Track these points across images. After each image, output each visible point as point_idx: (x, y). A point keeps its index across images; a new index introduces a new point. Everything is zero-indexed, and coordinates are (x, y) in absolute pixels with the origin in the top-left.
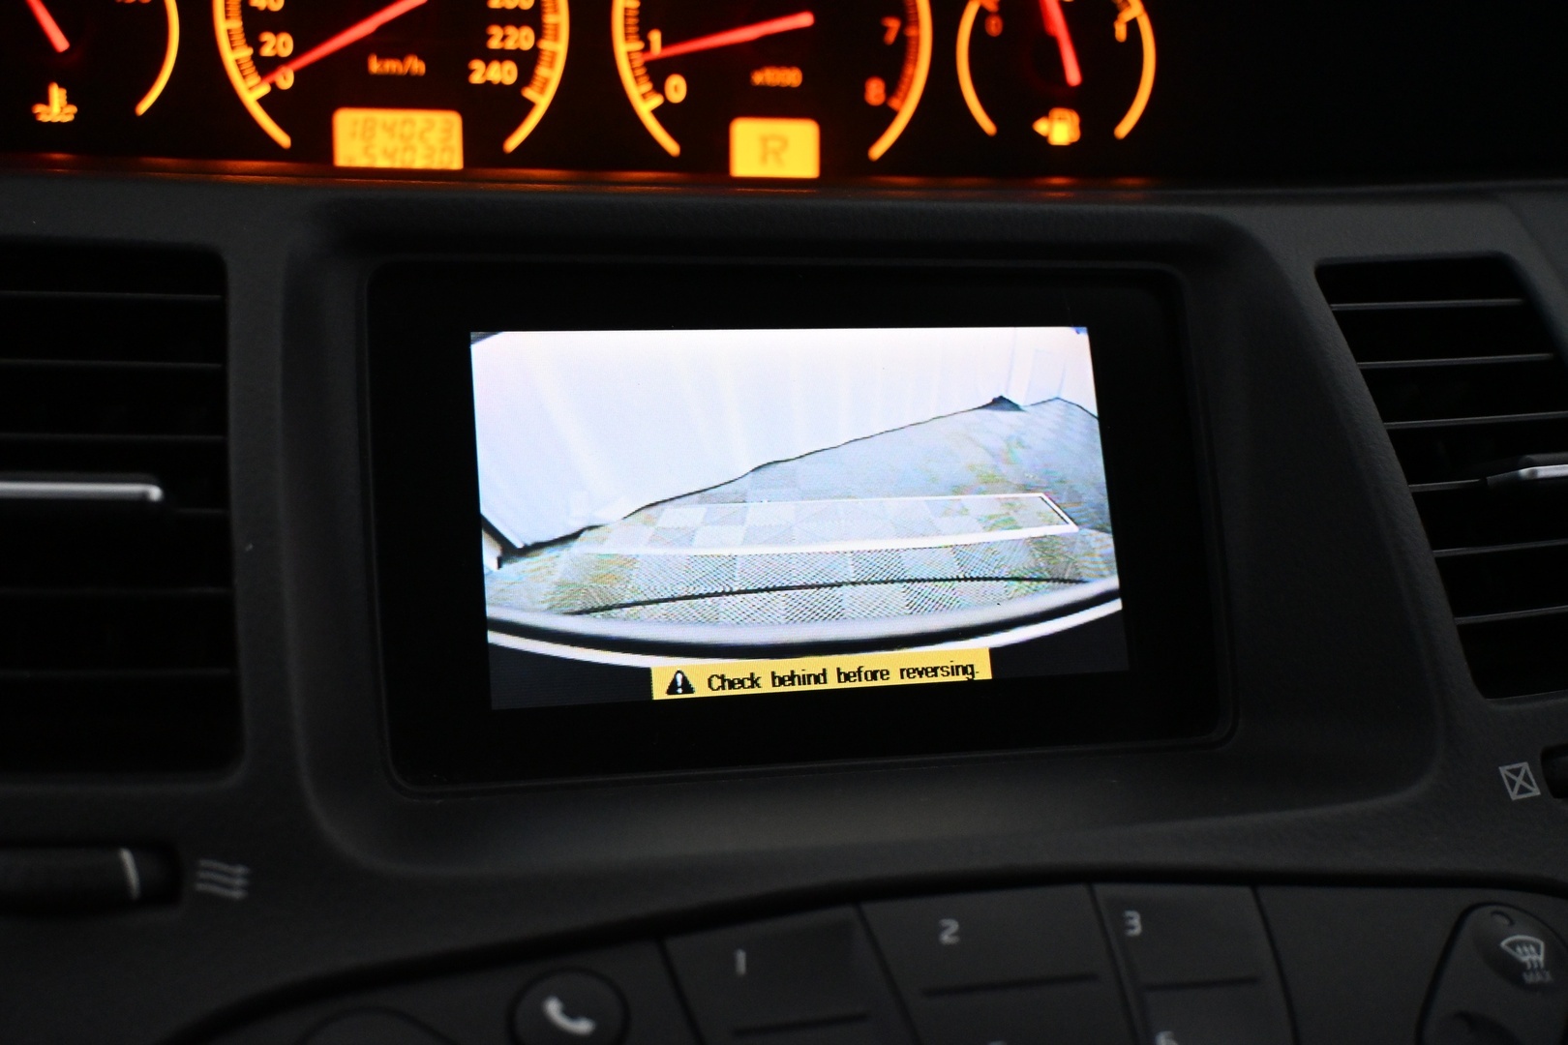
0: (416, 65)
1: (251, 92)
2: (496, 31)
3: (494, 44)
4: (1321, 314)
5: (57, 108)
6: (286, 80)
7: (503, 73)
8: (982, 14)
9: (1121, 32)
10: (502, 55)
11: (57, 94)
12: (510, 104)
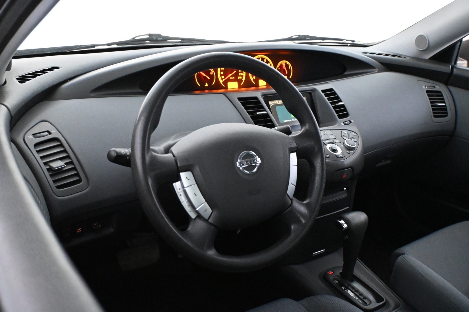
0: (234, 78)
1: (221, 81)
2: (240, 74)
3: (240, 75)
4: (322, 94)
5: (206, 85)
6: (224, 80)
7: (240, 78)
8: (278, 67)
9: (289, 68)
10: (240, 76)
11: (206, 83)
12: (241, 80)
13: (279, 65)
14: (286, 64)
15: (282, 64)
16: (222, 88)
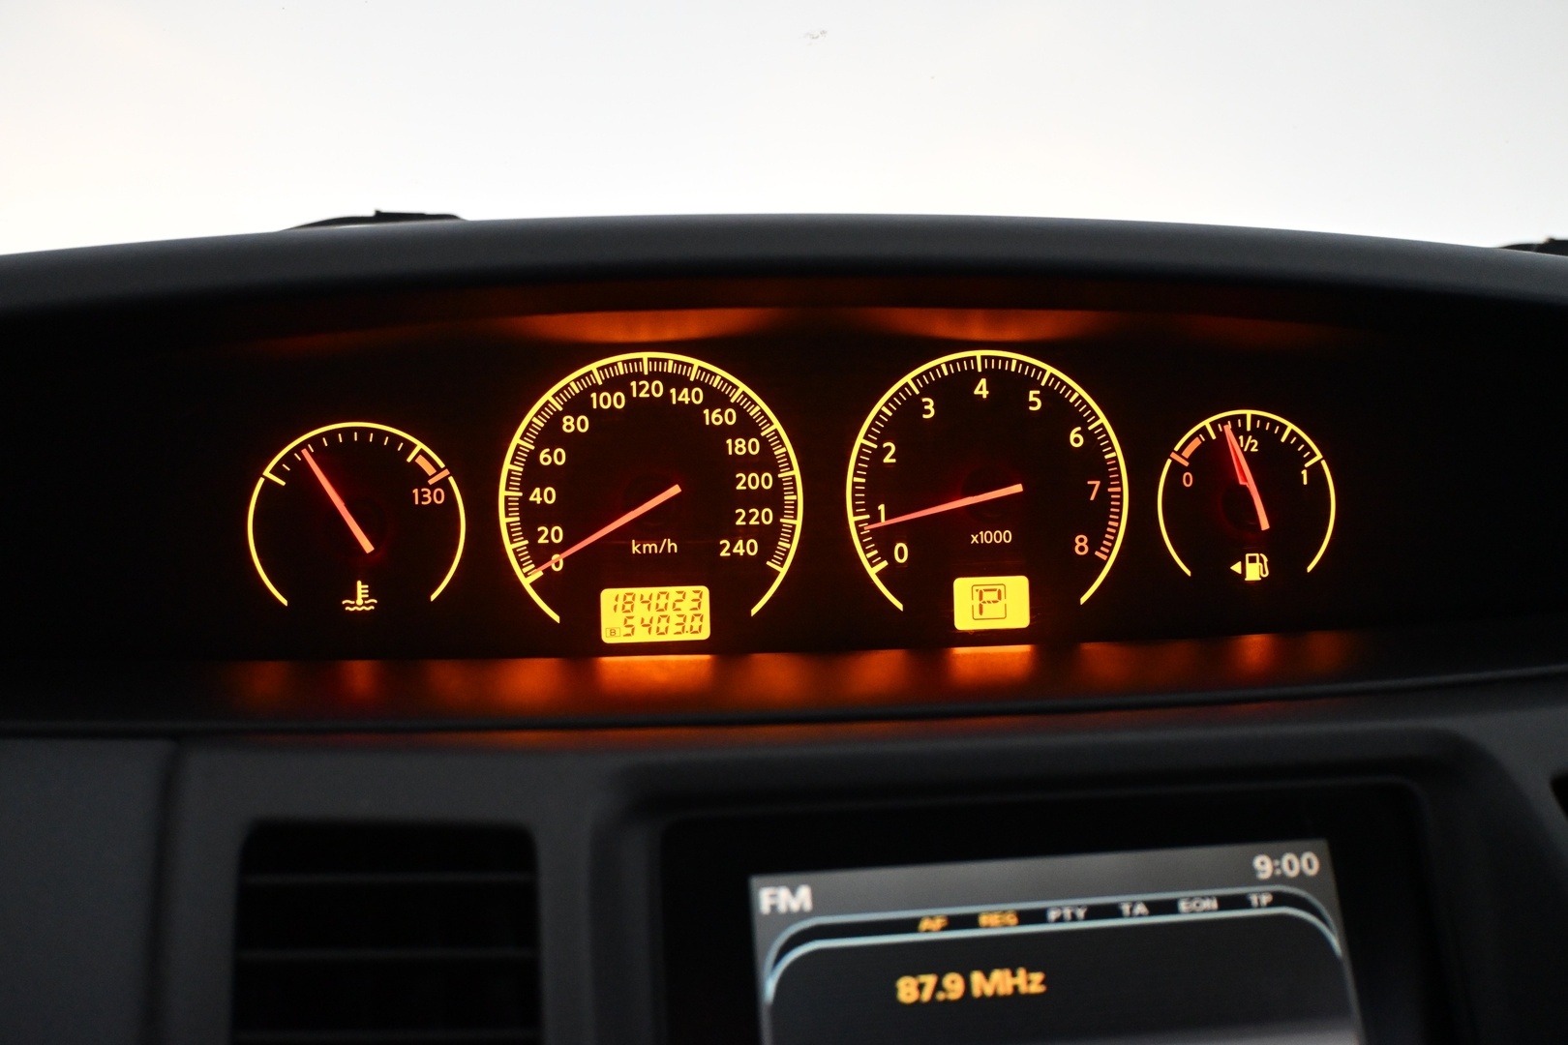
0: (671, 545)
1: (528, 577)
2: (741, 512)
3: (739, 523)
5: (361, 599)
6: (557, 561)
7: (747, 547)
8: (1176, 470)
10: (747, 532)
11: (361, 589)
12: (756, 574)
13: (1186, 446)
14: (1266, 435)
15: (1221, 435)
16: (533, 638)
